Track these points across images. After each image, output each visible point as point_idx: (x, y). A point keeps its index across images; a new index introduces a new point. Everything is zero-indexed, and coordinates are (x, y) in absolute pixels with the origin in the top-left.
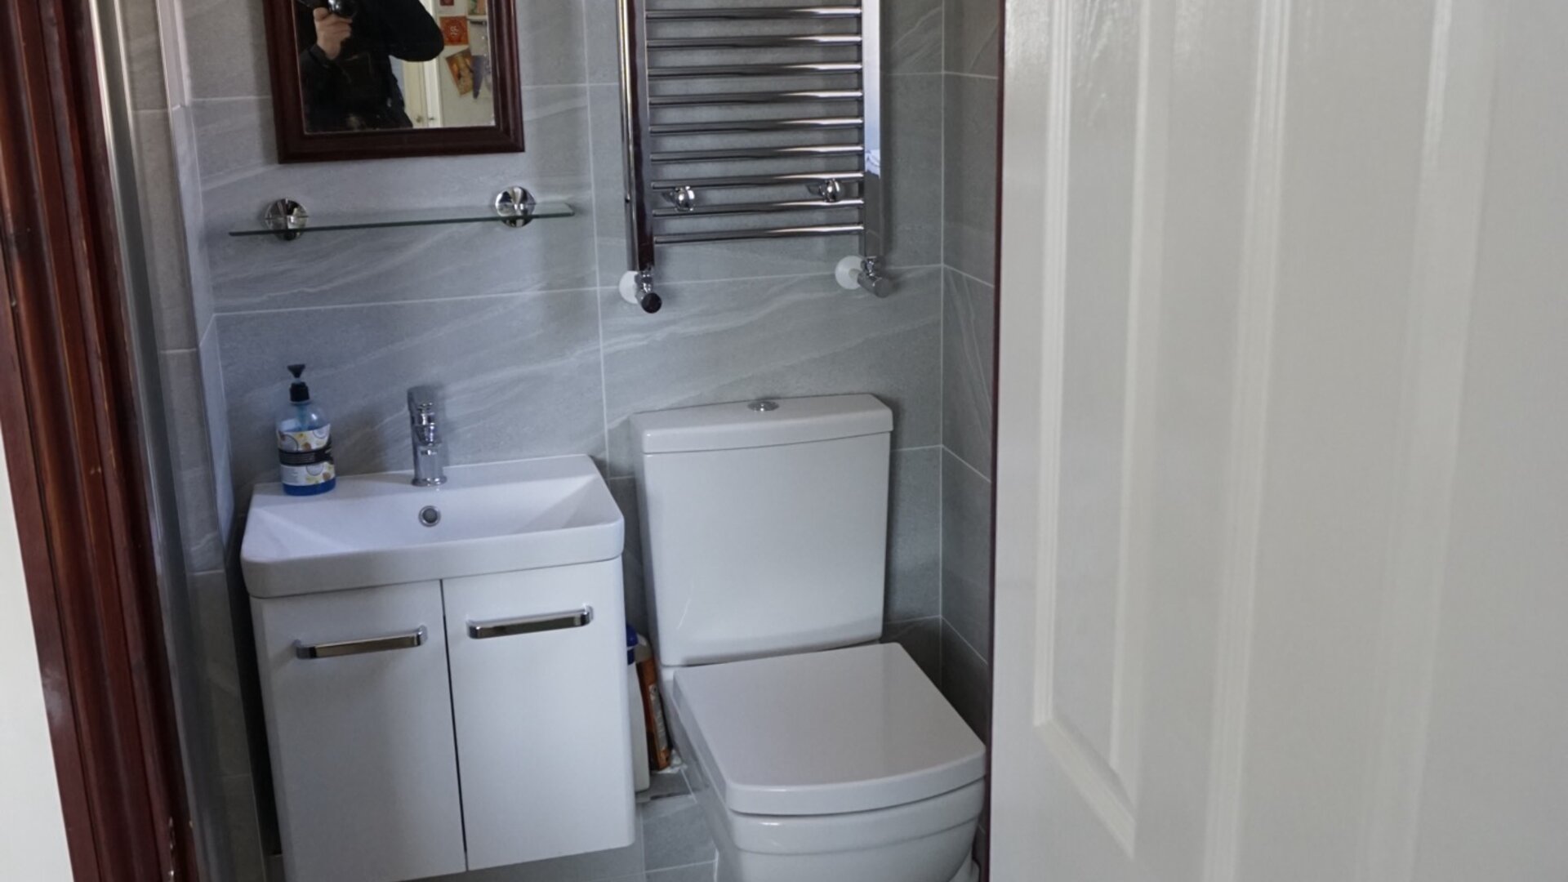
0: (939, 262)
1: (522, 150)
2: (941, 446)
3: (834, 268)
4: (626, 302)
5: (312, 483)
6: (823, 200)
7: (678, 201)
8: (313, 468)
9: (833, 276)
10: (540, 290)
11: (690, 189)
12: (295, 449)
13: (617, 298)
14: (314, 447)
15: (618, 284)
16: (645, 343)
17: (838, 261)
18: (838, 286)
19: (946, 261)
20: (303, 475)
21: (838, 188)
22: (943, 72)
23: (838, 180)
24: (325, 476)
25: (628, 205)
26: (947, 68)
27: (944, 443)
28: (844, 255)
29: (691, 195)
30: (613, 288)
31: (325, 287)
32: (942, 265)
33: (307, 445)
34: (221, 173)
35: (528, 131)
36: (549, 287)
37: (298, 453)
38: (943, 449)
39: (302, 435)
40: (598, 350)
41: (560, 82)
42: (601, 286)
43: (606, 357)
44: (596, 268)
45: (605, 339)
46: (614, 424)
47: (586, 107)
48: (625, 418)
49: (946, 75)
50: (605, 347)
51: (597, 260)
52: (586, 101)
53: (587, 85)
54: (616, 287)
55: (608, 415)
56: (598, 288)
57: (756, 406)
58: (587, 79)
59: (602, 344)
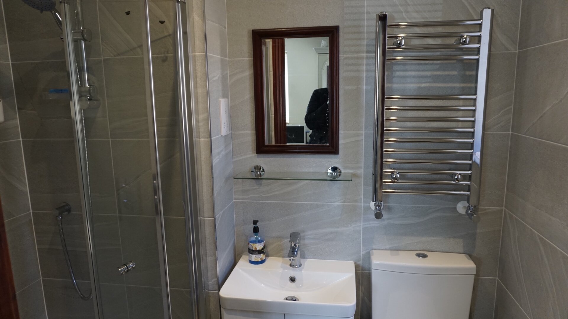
0: (502, 207)
1: (338, 154)
2: (497, 278)
3: (457, 205)
5: (257, 261)
6: (453, 181)
7: (393, 178)
8: (257, 256)
9: (455, 208)
10: (341, 203)
11: (398, 174)
12: (252, 249)
13: (368, 207)
14: (258, 249)
16: (379, 225)
17: (458, 202)
18: (458, 212)
19: (505, 207)
20: (254, 258)
21: (460, 177)
22: (510, 132)
24: (261, 258)
25: (373, 176)
26: (512, 131)
27: (498, 277)
28: (461, 201)
29: (398, 176)
31: (269, 195)
32: (504, 208)
33: (255, 248)
34: (239, 156)
35: (341, 147)
36: (344, 202)
37: (253, 250)
38: (498, 280)
39: (254, 245)
40: (361, 226)
41: (354, 131)
42: (363, 203)
43: (363, 228)
44: (362, 197)
45: (363, 222)
46: (364, 253)
47: (363, 140)
48: (368, 251)
49: (512, 134)
50: (363, 225)
51: (363, 194)
52: (363, 138)
53: (364, 132)
54: (369, 204)
55: (362, 249)
56: (362, 204)
57: (418, 255)
58: (364, 130)
59: (362, 224)
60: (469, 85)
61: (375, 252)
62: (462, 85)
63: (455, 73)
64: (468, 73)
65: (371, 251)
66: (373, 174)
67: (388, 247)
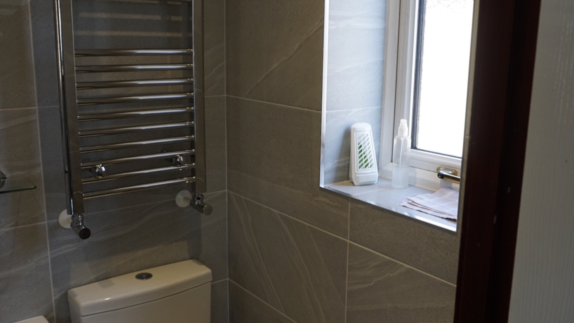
0: (225, 189)
2: (228, 279)
3: (175, 197)
4: (63, 228)
6: (174, 166)
7: (96, 173)
9: (175, 201)
10: (11, 227)
11: (102, 166)
13: (57, 226)
15: (58, 218)
16: (75, 248)
17: (177, 193)
18: (178, 206)
19: (229, 189)
21: (182, 159)
22: (225, 95)
23: (181, 155)
25: (67, 174)
26: (228, 93)
27: (230, 277)
28: (180, 190)
29: (103, 169)
30: (55, 221)
32: (227, 190)
36: (16, 224)
38: (229, 281)
40: (48, 257)
41: (20, 107)
42: (48, 220)
43: (51, 260)
44: (45, 211)
45: (51, 250)
46: (58, 296)
47: (36, 120)
48: (63, 292)
49: (227, 97)
50: (51, 255)
51: (45, 206)
52: (37, 117)
53: (36, 108)
54: (56, 220)
55: (54, 292)
56: (46, 222)
57: (140, 277)
58: (37, 104)
59: (49, 253)
60: (176, 35)
61: (76, 290)
62: (168, 35)
63: (158, 18)
64: (174, 18)
65: (70, 292)
66: (66, 172)
67: (92, 277)
